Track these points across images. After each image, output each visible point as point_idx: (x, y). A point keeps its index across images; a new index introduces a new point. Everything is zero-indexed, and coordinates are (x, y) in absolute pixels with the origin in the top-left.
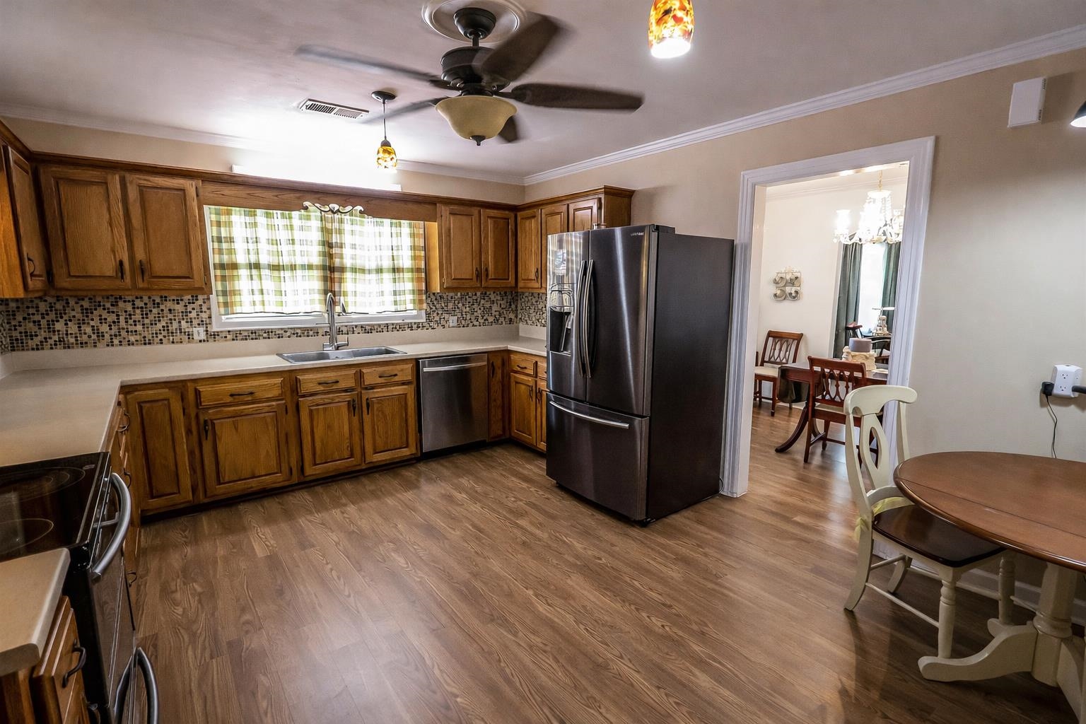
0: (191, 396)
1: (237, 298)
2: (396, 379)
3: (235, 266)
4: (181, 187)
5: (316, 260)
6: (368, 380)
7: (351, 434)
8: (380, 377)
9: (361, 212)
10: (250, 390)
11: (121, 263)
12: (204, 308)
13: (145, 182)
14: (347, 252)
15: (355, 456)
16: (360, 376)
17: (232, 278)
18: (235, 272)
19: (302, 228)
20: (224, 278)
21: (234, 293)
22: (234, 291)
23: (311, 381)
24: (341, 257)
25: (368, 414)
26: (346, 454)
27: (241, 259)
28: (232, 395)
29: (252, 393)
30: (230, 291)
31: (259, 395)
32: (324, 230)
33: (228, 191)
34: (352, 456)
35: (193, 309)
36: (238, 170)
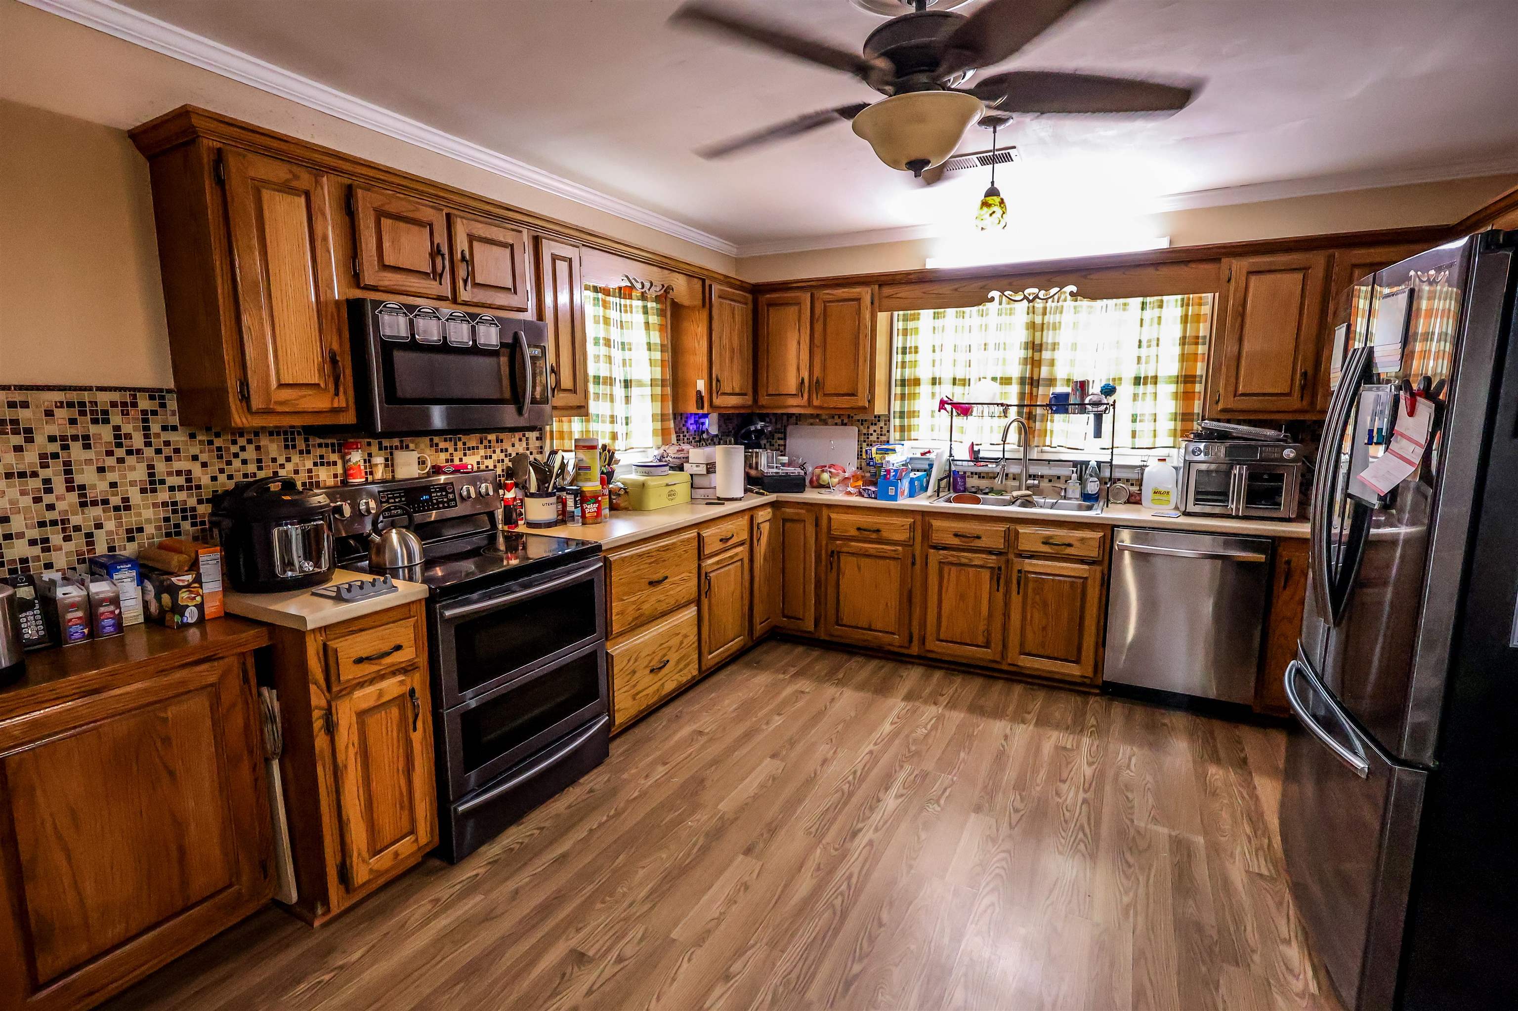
0: (824, 522)
1: (914, 421)
2: (1069, 551)
3: (917, 382)
4: (855, 296)
5: (1015, 371)
6: (1025, 545)
7: (990, 615)
8: (1044, 543)
9: (1072, 294)
10: (875, 527)
11: (803, 380)
12: (885, 431)
13: (828, 296)
14: (1061, 356)
15: (993, 645)
16: (1011, 538)
17: (913, 396)
18: (917, 390)
19: (999, 328)
20: (903, 396)
21: (913, 414)
22: (914, 412)
23: (944, 530)
24: (1052, 363)
25: (1018, 593)
26: (981, 640)
27: (924, 372)
28: (859, 529)
29: (878, 531)
30: (909, 412)
31: (885, 534)
32: (1032, 326)
33: (904, 292)
34: (987, 645)
35: (875, 431)
36: (930, 265)
